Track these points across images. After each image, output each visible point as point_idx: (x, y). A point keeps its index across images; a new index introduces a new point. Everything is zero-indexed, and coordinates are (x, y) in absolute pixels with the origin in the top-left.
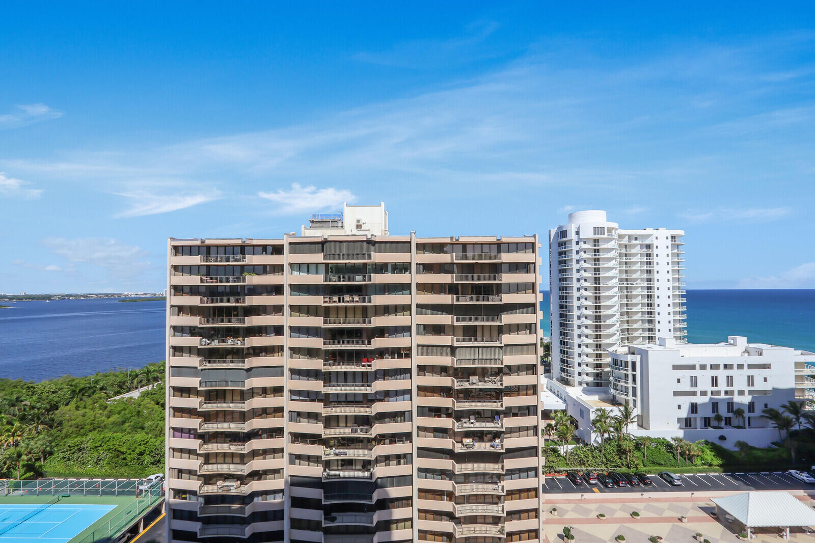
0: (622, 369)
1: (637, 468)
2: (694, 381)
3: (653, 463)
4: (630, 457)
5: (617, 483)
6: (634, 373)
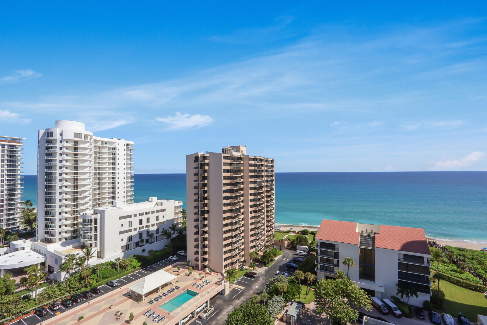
0: (88, 225)
1: (92, 285)
2: (130, 224)
3: (103, 278)
4: (87, 280)
5: (76, 301)
6: (96, 226)
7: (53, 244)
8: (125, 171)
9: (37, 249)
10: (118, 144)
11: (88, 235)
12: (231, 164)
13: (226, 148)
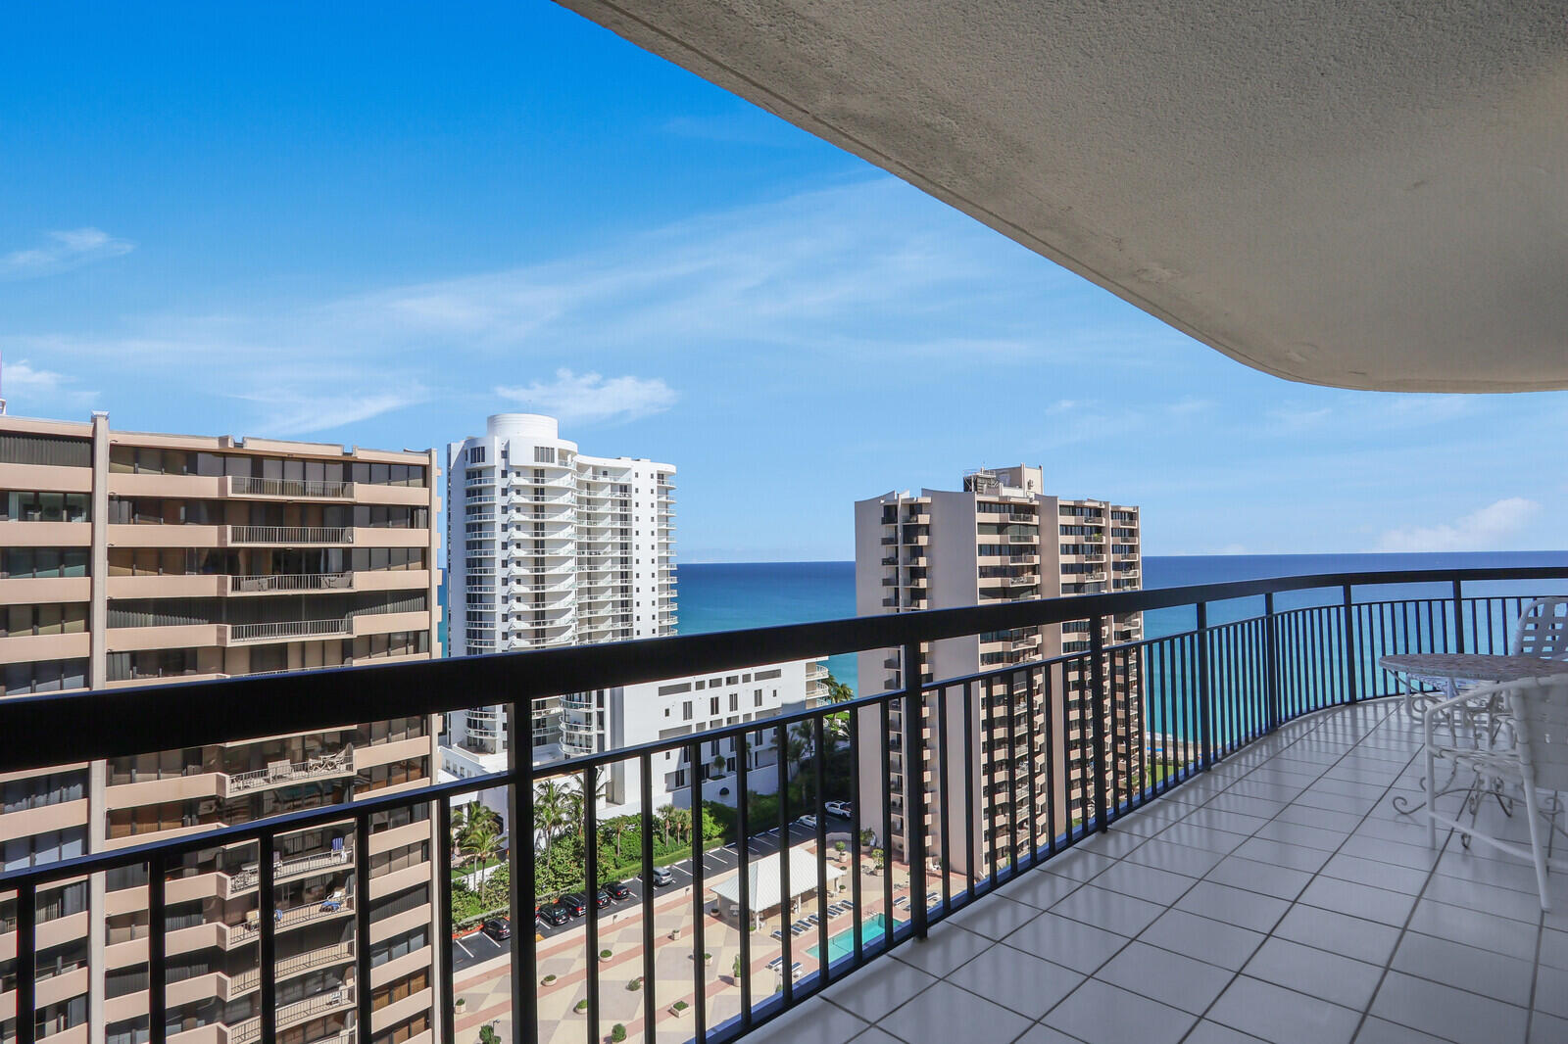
0: (582, 706)
1: (606, 874)
2: (688, 709)
3: (631, 858)
5: (573, 912)
6: (601, 709)
7: (489, 756)
8: (655, 554)
9: (455, 766)
10: (637, 475)
11: (580, 737)
12: (1001, 528)
13: (977, 476)
